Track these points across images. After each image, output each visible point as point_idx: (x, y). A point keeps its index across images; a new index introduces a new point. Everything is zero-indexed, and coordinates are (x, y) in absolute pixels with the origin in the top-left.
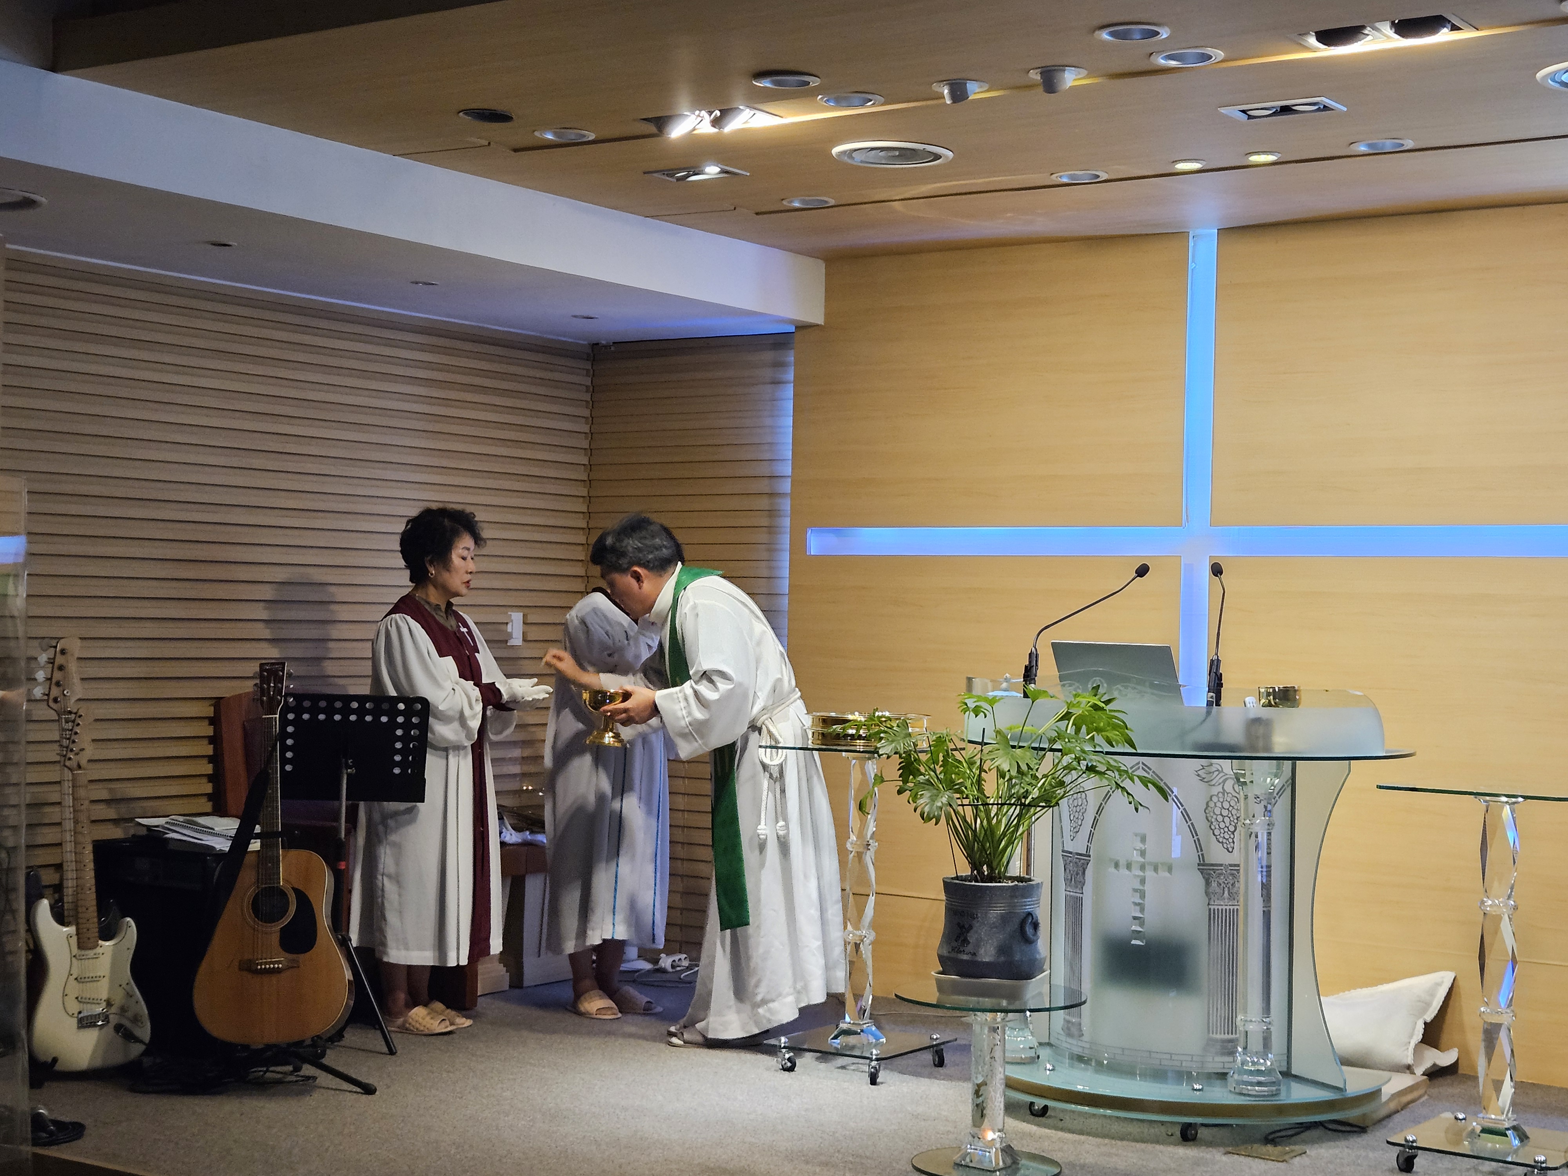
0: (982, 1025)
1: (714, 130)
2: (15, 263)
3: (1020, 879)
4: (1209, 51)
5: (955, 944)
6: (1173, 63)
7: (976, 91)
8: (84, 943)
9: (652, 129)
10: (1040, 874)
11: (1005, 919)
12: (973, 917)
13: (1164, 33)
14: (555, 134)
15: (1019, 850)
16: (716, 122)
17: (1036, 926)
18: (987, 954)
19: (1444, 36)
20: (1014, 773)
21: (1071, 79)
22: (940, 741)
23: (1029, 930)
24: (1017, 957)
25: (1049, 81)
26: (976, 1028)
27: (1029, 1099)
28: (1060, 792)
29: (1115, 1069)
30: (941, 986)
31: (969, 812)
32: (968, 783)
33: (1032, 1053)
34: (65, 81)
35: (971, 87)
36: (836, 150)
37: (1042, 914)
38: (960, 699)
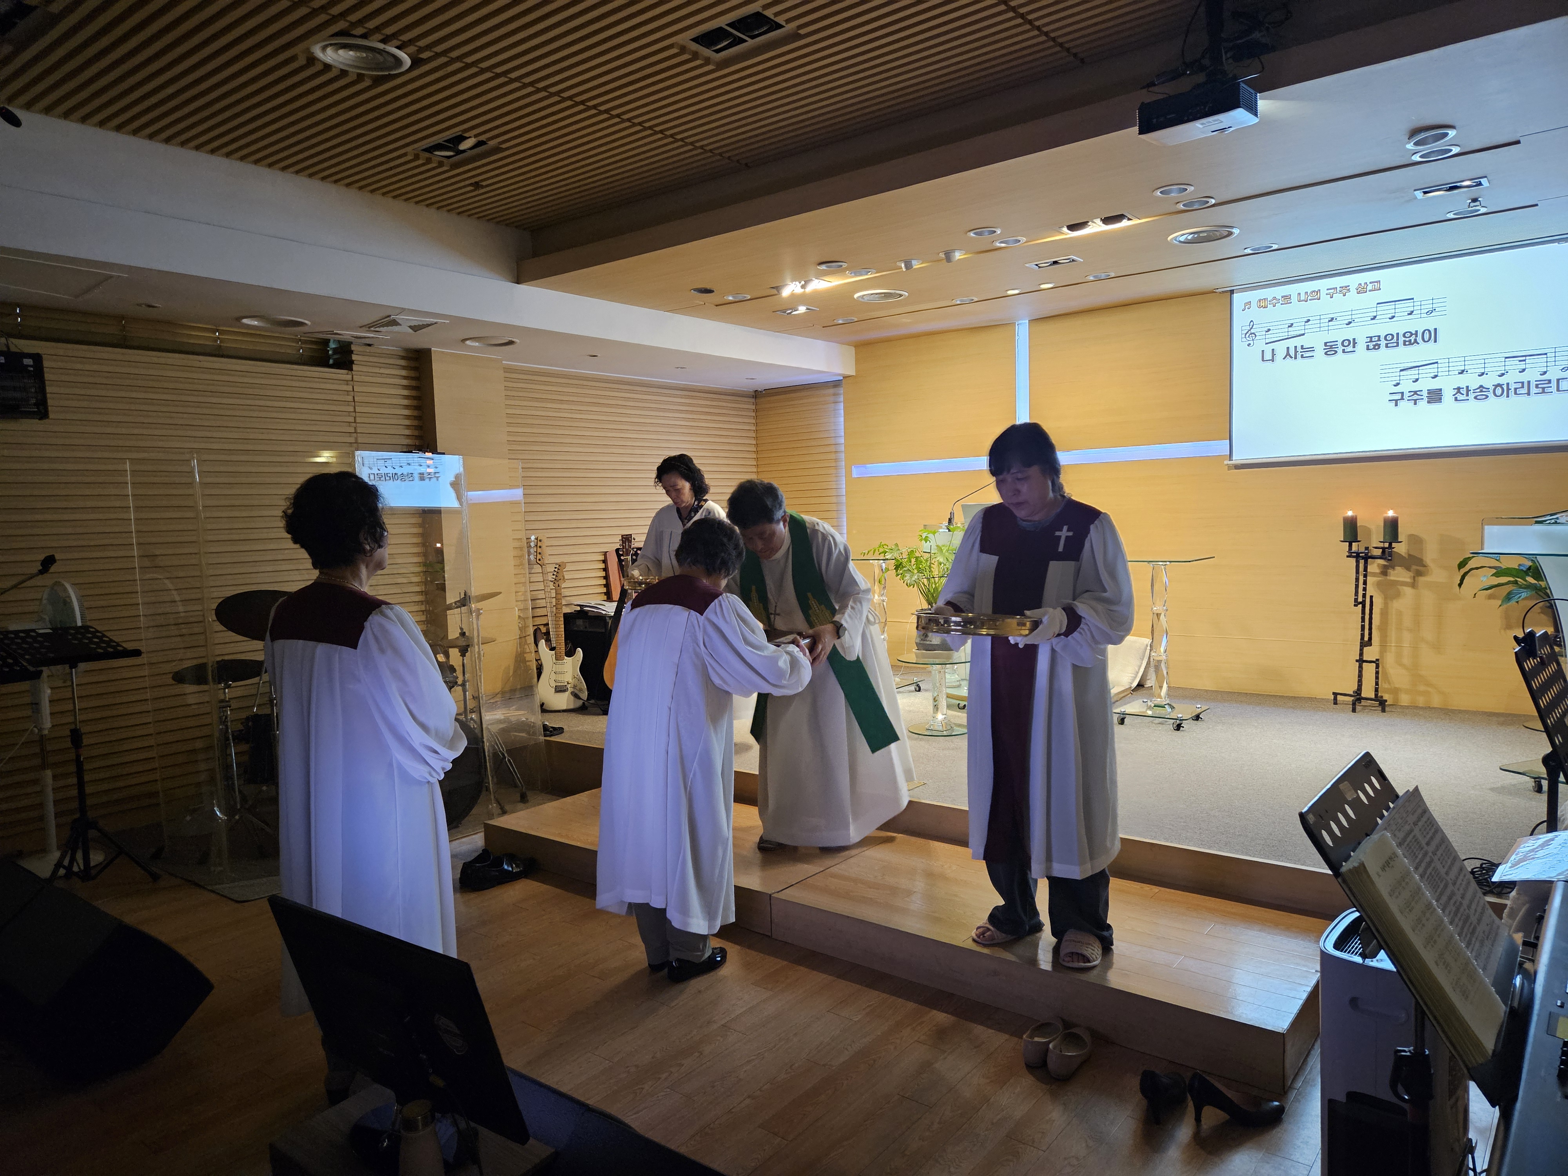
0: (935, 670)
1: (803, 290)
2: (507, 370)
4: (1019, 238)
5: (922, 638)
6: (1003, 245)
7: (916, 265)
8: (558, 658)
9: (774, 291)
13: (999, 231)
14: (733, 297)
16: (803, 287)
18: (936, 640)
19: (1125, 223)
21: (958, 256)
22: (912, 553)
25: (948, 257)
26: (933, 672)
27: (958, 702)
30: (917, 657)
31: (926, 581)
32: (926, 569)
33: (958, 683)
34: (524, 289)
35: (914, 262)
36: (856, 296)
38: (919, 534)
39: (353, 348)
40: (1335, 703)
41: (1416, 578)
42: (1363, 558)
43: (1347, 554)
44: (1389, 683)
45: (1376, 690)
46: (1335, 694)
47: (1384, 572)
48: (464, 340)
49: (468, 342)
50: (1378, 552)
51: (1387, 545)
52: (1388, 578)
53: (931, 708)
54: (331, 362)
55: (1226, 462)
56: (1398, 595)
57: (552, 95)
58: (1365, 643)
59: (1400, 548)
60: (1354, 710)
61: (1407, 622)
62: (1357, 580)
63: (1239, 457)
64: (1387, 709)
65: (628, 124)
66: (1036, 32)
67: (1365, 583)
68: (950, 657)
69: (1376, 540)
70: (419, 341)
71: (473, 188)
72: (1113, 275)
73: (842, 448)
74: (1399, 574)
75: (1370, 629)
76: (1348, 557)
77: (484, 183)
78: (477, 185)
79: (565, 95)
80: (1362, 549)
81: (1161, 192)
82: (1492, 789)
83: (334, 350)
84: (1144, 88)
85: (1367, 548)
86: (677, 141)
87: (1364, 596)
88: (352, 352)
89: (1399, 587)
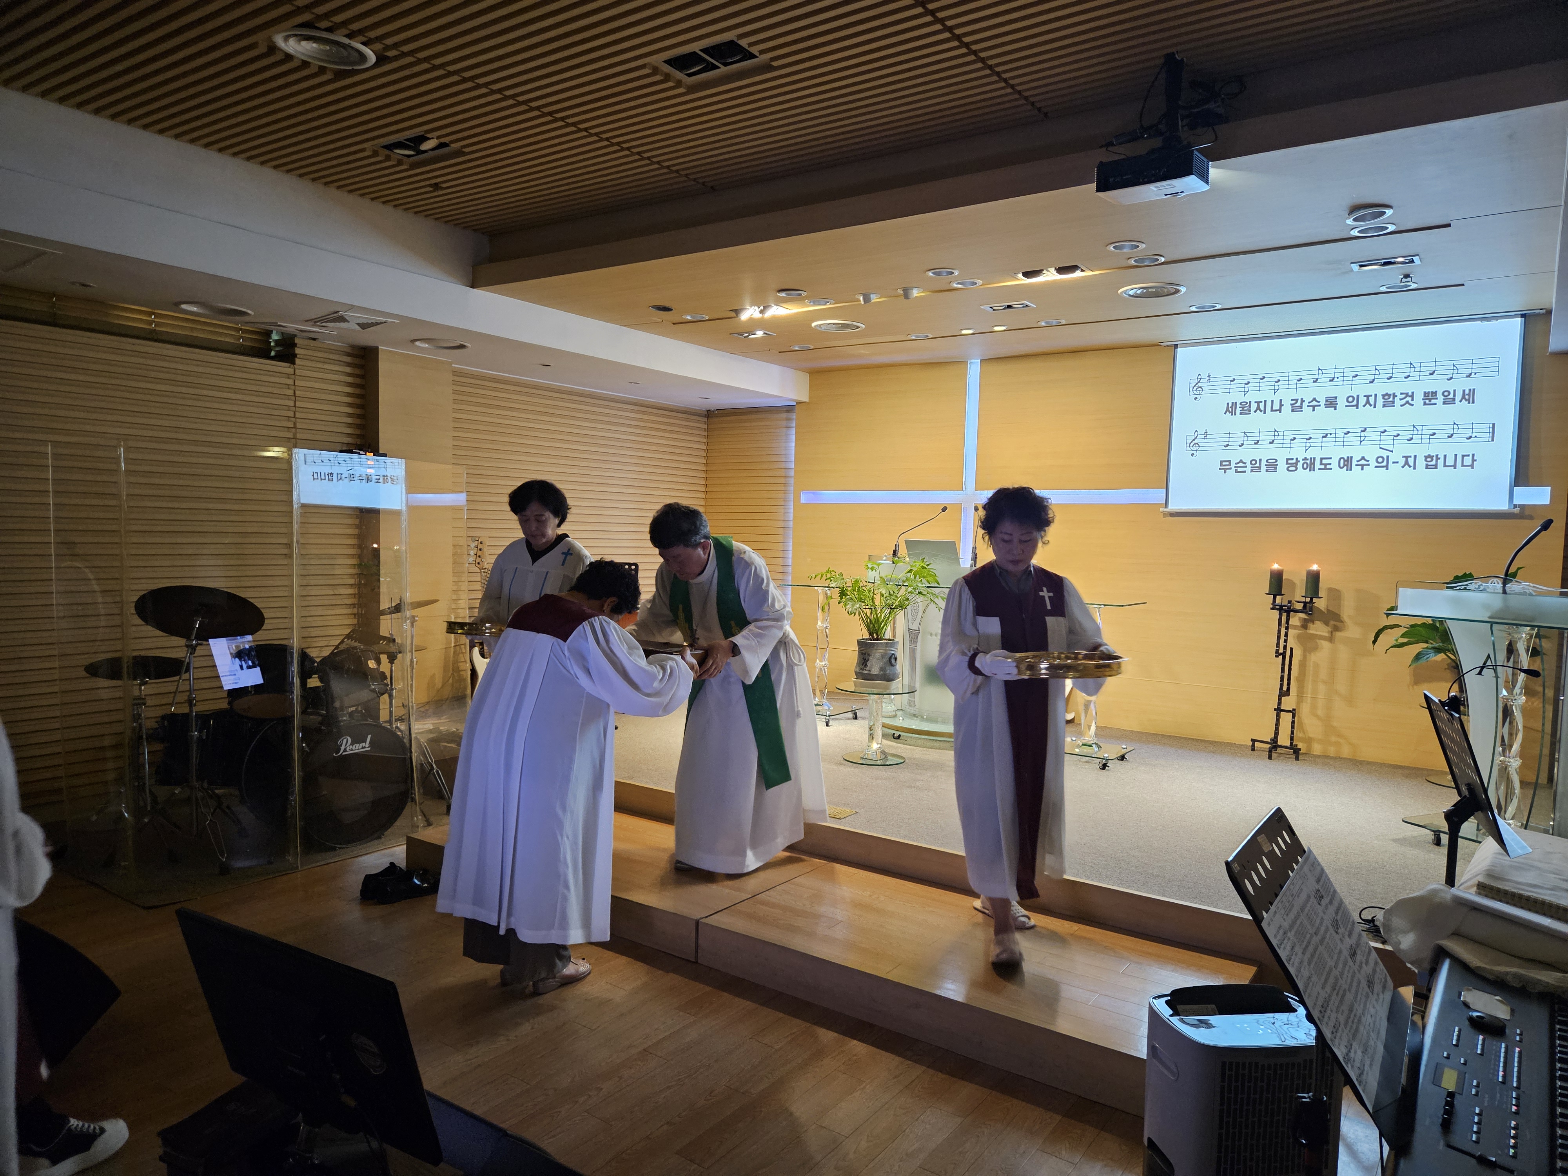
0: (873, 700)
1: (761, 315)
2: (456, 373)
3: (890, 640)
4: (976, 281)
5: (861, 667)
6: (960, 286)
7: (875, 298)
9: (733, 314)
10: (899, 638)
11: (883, 656)
12: (869, 655)
13: (956, 273)
14: (691, 317)
15: (889, 628)
16: (761, 312)
17: (896, 659)
18: (875, 671)
20: (887, 595)
21: (916, 293)
22: (857, 581)
23: (893, 661)
24: (888, 672)
25: (906, 293)
26: (871, 702)
27: (893, 732)
28: (907, 603)
29: (930, 720)
30: (855, 686)
31: (868, 611)
32: (868, 600)
33: (894, 713)
34: (479, 293)
35: (872, 296)
36: (813, 324)
37: (899, 655)
38: (865, 564)
39: (297, 341)
40: (1253, 750)
41: (1334, 633)
42: (1286, 611)
43: (1271, 606)
44: (1304, 733)
45: (1292, 739)
46: (1253, 741)
47: (1304, 626)
48: (414, 341)
49: (418, 343)
50: (1300, 606)
51: (1308, 600)
52: (1308, 631)
53: (866, 737)
54: (273, 354)
55: (1162, 509)
56: (1315, 648)
57: (520, 103)
58: (1284, 693)
59: (1320, 604)
60: (1270, 757)
61: (1323, 674)
62: (1279, 631)
63: (1173, 507)
64: (1300, 757)
65: (595, 138)
66: (1003, 84)
67: (1286, 635)
68: (887, 688)
69: (1298, 594)
70: (367, 339)
71: (431, 189)
72: (1064, 322)
73: (792, 473)
74: (1318, 628)
75: (1289, 679)
76: (1271, 609)
77: (444, 185)
78: (436, 186)
79: (534, 104)
80: (1285, 603)
81: (1114, 247)
82: (1395, 840)
83: (276, 341)
84: (1101, 147)
85: (1290, 602)
86: (643, 159)
87: (1285, 647)
88: (294, 345)
89: (1318, 641)
